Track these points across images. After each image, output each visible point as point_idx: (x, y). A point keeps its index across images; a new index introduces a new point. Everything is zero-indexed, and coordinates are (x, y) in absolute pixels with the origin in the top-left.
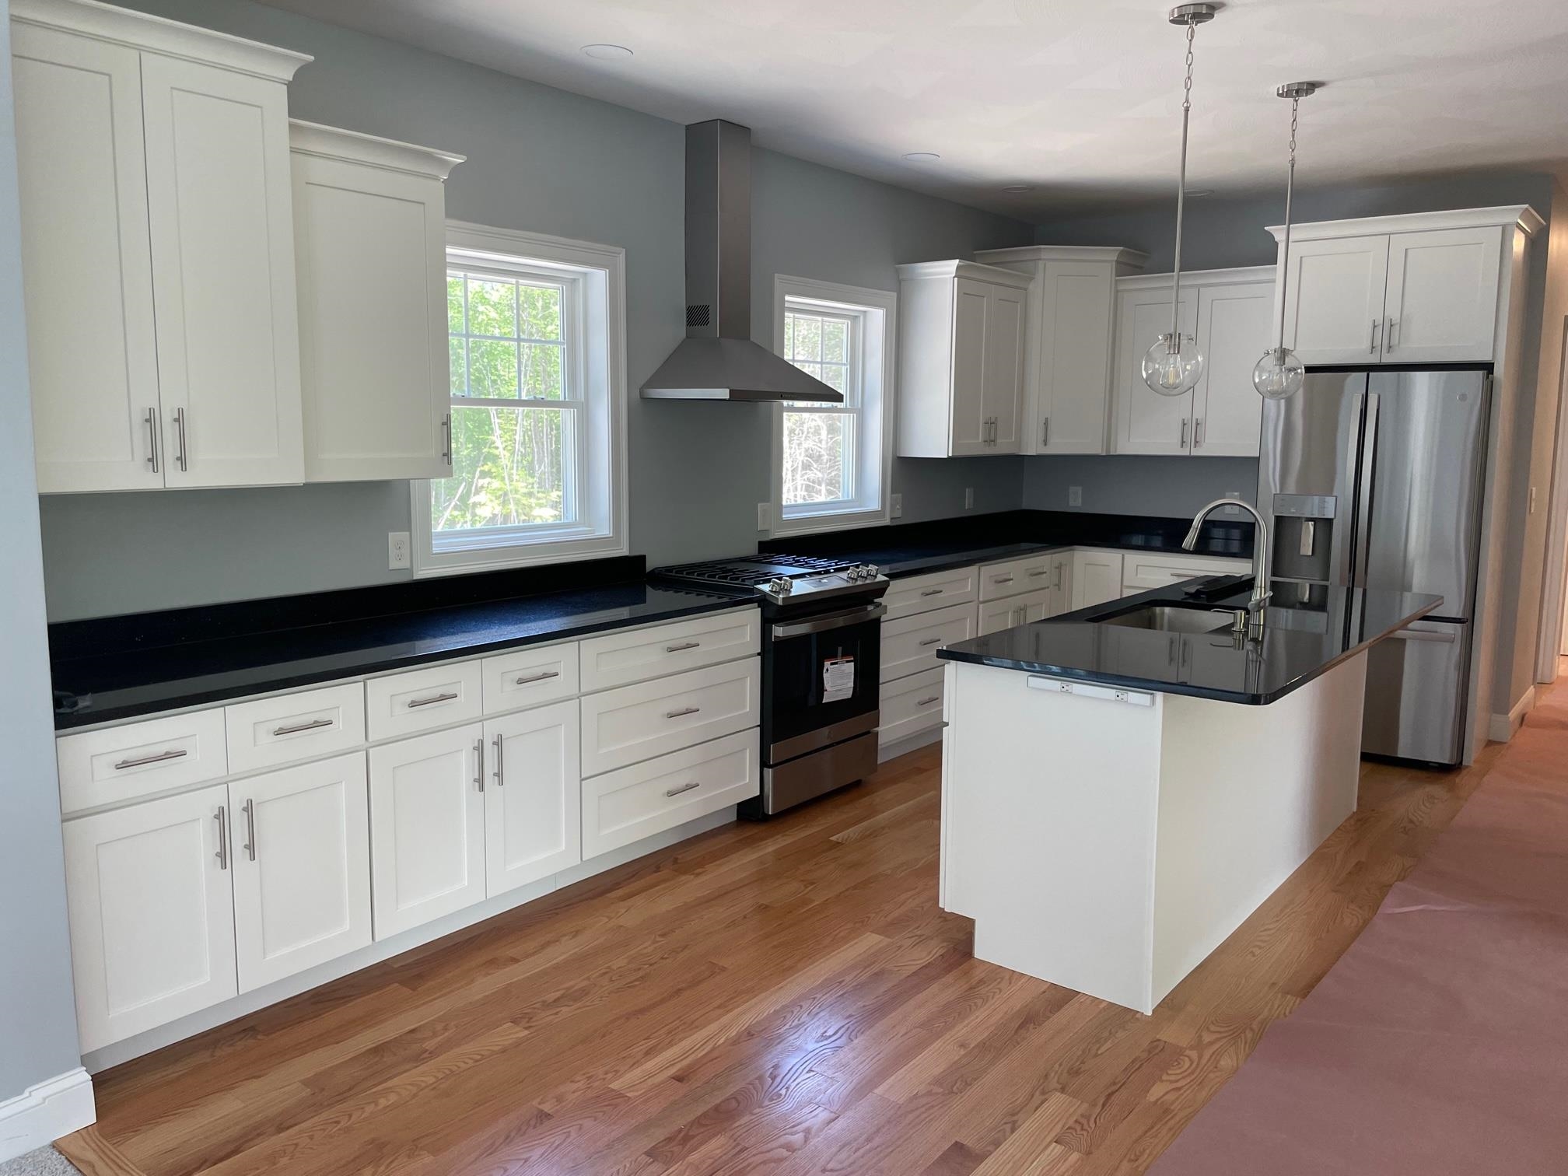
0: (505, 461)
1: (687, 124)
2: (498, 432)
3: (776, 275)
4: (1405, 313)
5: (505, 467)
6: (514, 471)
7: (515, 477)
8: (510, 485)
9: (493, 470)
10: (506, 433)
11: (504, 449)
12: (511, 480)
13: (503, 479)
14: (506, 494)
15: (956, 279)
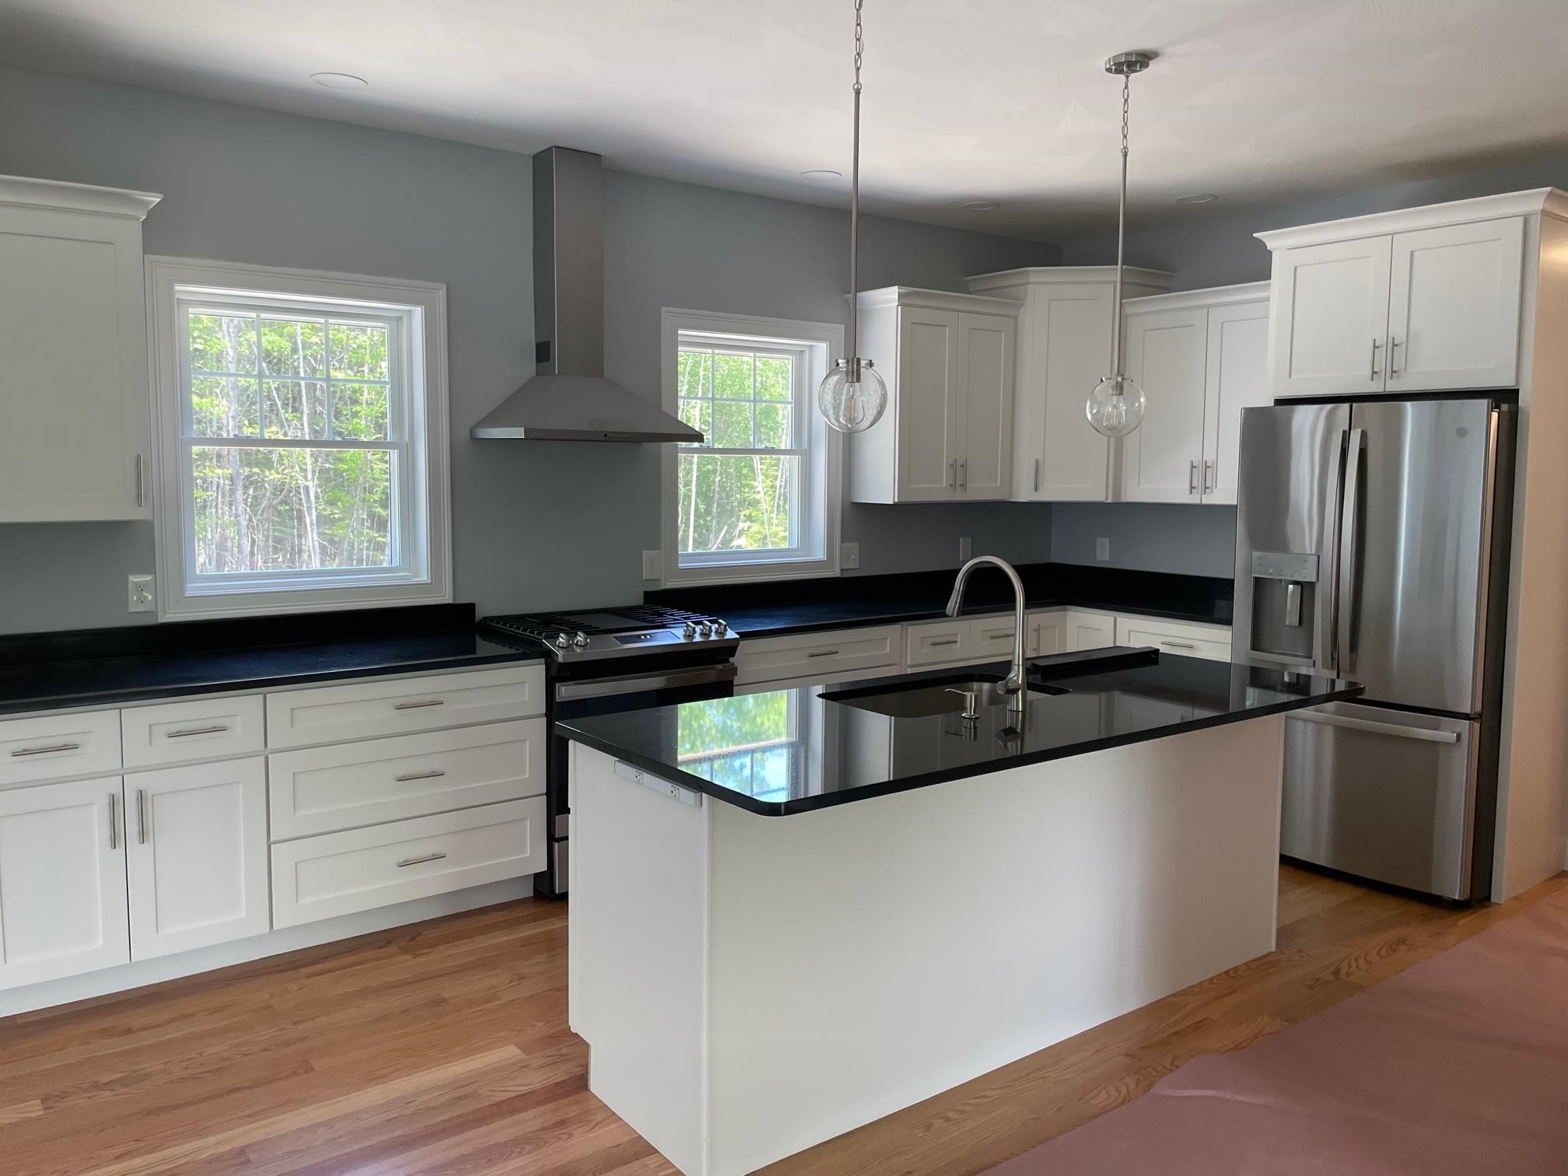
0: (764, 506)
1: (533, 154)
2: (761, 478)
3: (663, 308)
4: (1412, 329)
5: (765, 511)
6: (774, 516)
7: (775, 521)
8: (769, 529)
9: (753, 514)
10: (767, 478)
11: (765, 494)
12: (770, 524)
13: (763, 524)
14: (765, 538)
15: (900, 307)
